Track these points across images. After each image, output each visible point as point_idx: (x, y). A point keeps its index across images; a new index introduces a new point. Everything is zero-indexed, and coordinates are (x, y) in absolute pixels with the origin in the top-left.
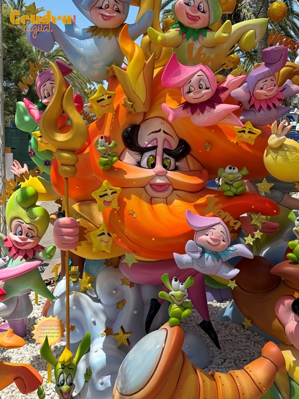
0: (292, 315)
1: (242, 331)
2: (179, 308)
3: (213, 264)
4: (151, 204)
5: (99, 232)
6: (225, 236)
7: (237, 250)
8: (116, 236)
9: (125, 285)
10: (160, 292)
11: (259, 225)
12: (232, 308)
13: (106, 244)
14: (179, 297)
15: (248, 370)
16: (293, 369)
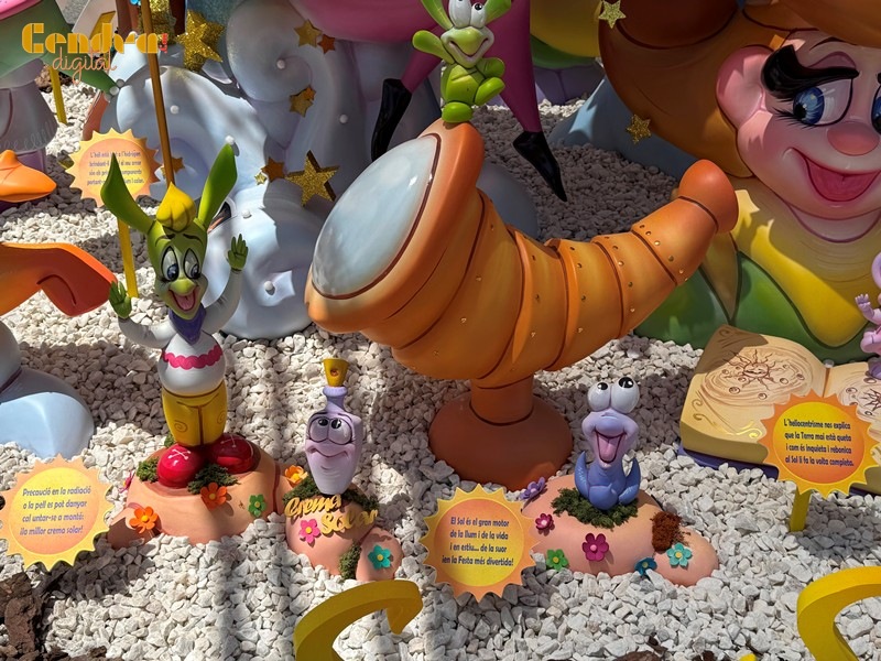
0: (761, 96)
1: (618, 165)
2: (469, 77)
9: (308, 46)
10: (418, 34)
12: (593, 110)
14: (470, 43)
15: (642, 232)
16: (750, 232)
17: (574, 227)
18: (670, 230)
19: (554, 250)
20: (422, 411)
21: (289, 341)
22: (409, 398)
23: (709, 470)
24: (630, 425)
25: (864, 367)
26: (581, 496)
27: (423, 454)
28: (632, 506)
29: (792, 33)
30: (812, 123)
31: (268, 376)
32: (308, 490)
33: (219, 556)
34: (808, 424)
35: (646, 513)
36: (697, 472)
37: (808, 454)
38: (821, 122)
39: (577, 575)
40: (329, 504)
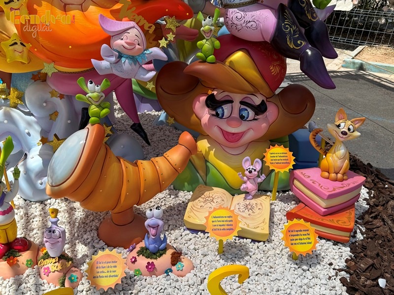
0: (207, 109)
2: (97, 109)
3: (130, 67)
4: (65, 11)
5: (11, 42)
6: (139, 40)
7: (152, 53)
8: (31, 46)
9: (54, 98)
10: (77, 95)
11: (174, 29)
13: (20, 54)
14: (95, 98)
15: (166, 156)
16: (208, 153)
17: (157, 153)
18: (175, 155)
19: (136, 165)
20: (96, 223)
21: (49, 201)
22: (92, 218)
23: (195, 235)
24: (160, 223)
25: (243, 195)
26: (147, 249)
27: (95, 239)
28: (165, 250)
29: (213, 89)
30: (222, 118)
31: (41, 215)
32: (47, 256)
33: (14, 283)
34: (219, 217)
35: (169, 252)
36: (191, 236)
37: (219, 227)
38: (224, 117)
39: (145, 277)
40: (54, 260)
